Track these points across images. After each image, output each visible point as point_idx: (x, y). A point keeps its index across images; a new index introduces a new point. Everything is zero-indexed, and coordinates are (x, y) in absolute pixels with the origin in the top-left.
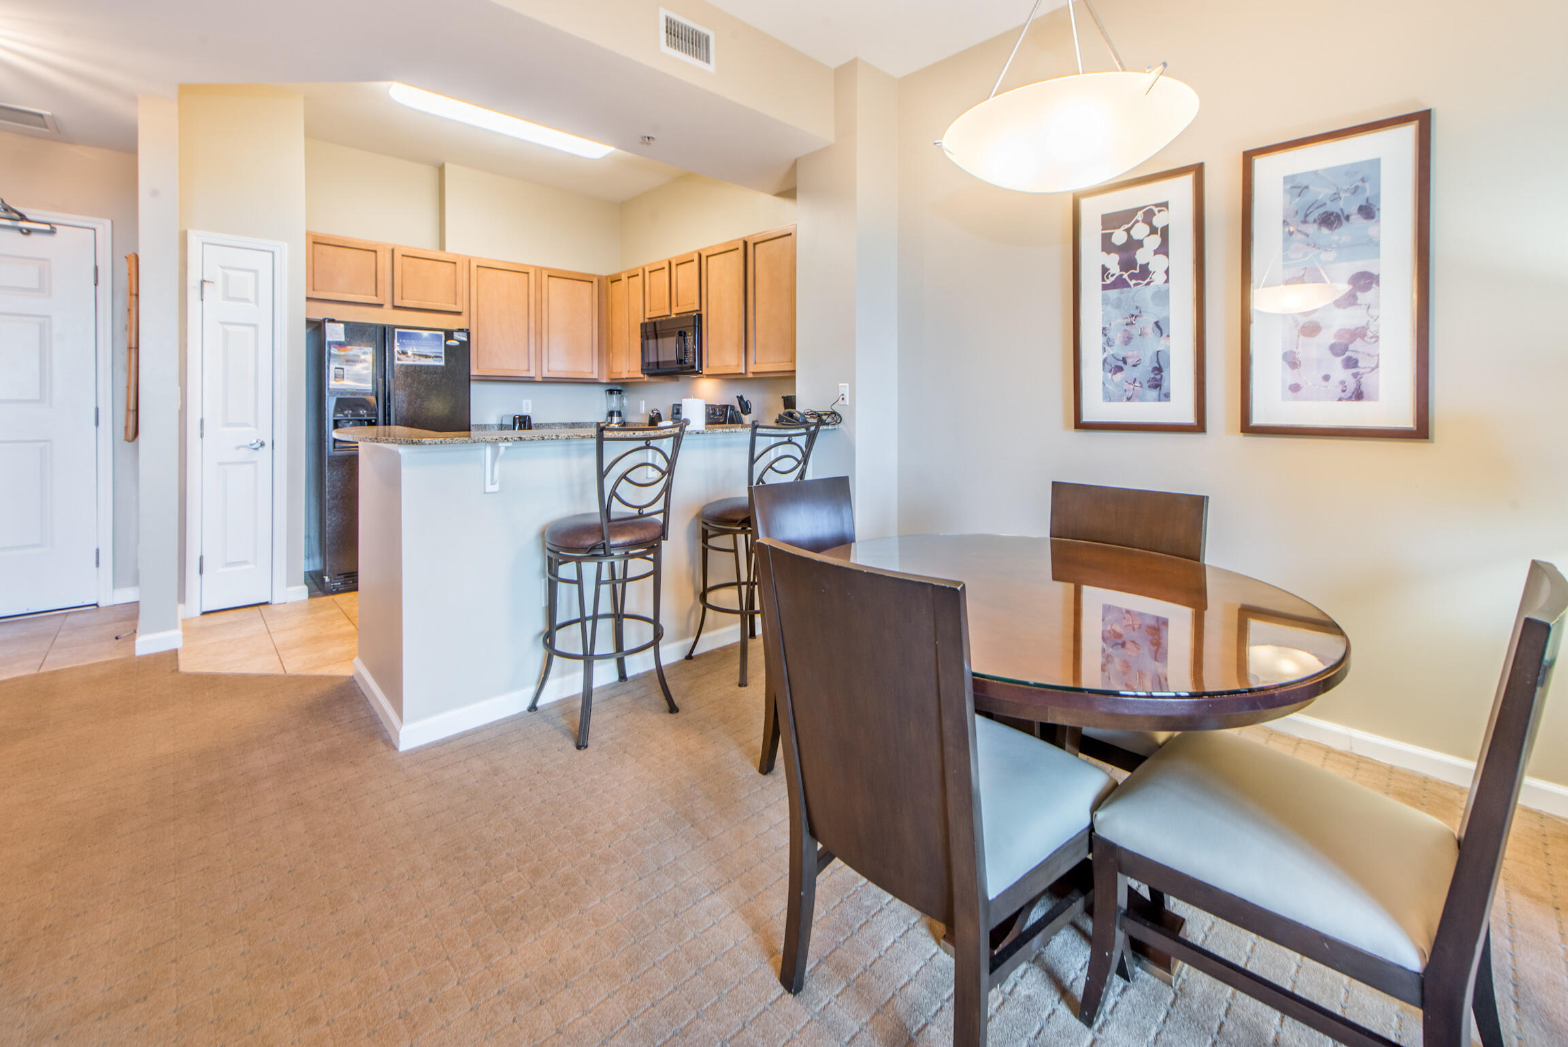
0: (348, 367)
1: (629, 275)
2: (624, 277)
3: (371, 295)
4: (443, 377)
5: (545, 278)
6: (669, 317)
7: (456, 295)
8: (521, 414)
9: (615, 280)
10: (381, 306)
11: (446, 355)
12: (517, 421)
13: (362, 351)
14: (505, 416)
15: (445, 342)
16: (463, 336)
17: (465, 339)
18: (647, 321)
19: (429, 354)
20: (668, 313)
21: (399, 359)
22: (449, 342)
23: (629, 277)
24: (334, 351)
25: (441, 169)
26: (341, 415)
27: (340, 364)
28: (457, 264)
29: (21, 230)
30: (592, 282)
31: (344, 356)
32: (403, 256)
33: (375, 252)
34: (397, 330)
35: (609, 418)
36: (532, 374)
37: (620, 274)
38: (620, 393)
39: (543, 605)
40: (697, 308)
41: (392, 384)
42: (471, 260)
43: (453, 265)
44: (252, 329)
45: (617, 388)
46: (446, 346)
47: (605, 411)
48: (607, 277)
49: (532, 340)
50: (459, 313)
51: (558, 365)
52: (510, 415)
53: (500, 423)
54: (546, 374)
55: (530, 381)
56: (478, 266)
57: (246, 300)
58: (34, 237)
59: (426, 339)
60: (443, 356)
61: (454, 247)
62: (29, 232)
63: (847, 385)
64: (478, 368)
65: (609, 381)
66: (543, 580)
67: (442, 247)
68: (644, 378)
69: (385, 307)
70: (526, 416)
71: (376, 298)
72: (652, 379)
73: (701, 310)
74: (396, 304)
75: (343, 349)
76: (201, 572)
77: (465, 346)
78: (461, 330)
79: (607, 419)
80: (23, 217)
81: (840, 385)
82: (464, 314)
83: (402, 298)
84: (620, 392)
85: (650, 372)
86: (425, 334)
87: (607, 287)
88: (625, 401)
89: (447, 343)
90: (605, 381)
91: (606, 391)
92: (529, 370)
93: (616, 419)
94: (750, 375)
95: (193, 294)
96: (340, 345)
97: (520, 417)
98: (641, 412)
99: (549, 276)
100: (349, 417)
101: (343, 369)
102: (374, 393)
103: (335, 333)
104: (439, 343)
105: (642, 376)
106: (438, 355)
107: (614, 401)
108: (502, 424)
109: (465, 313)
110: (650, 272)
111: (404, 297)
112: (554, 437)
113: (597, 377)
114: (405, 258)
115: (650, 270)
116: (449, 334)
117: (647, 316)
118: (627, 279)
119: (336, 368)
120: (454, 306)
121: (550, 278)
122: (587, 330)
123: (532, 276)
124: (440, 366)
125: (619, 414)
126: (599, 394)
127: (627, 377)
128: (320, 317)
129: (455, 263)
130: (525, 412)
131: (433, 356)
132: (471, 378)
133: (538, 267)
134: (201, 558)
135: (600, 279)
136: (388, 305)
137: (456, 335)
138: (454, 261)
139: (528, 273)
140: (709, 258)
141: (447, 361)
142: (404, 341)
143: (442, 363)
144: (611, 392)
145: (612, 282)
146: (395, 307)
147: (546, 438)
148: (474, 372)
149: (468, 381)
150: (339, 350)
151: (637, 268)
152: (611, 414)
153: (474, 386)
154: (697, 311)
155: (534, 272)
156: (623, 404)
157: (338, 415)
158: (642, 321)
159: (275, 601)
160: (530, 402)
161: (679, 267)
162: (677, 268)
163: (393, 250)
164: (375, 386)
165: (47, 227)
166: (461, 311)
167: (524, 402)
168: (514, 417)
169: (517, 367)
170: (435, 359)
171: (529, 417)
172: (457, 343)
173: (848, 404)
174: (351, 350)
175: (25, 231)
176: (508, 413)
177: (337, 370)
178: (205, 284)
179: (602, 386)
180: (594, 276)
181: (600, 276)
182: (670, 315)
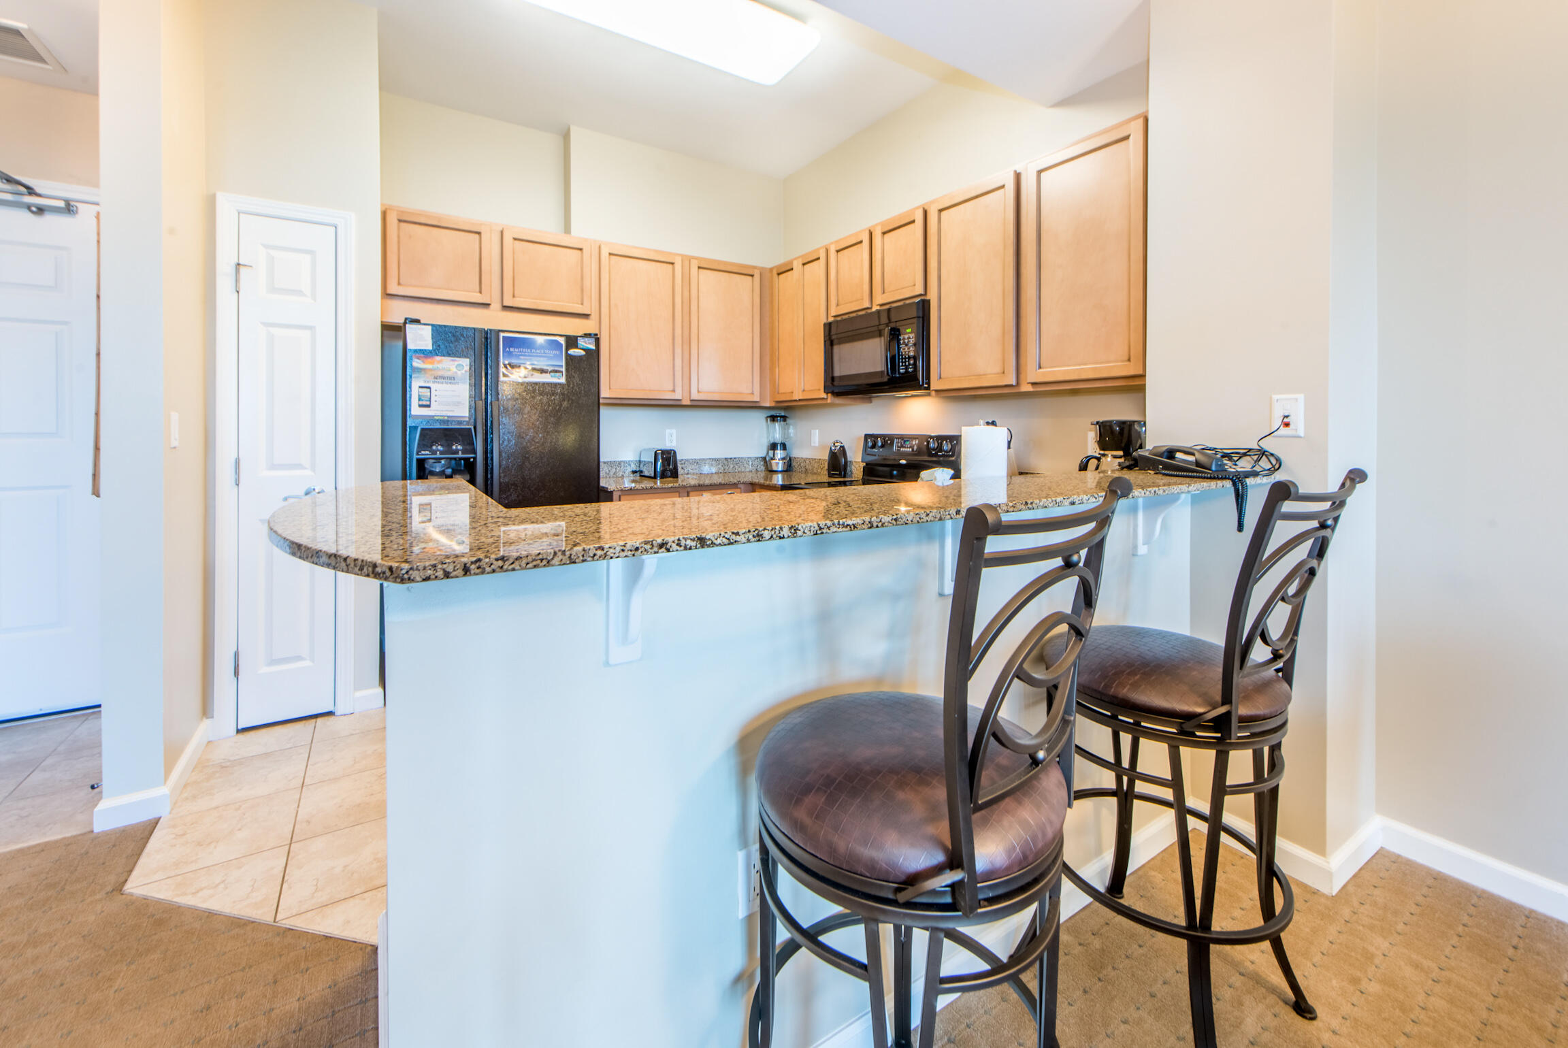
0: (437, 384)
1: (805, 262)
2: (797, 265)
3: (474, 292)
4: (564, 400)
5: (694, 270)
6: (869, 311)
7: (582, 290)
8: (663, 448)
9: (785, 270)
10: (487, 305)
11: (567, 370)
12: (660, 457)
13: (456, 363)
14: (644, 450)
15: (567, 349)
16: (590, 343)
17: (593, 347)
18: (831, 319)
19: (545, 368)
20: (867, 305)
21: (505, 375)
22: (571, 352)
23: (804, 264)
24: (417, 363)
25: (566, 137)
26: (428, 452)
27: (425, 381)
28: (584, 250)
29: (29, 207)
30: (752, 276)
31: (430, 370)
32: (515, 239)
33: (479, 233)
34: (502, 335)
35: (771, 452)
36: (678, 396)
37: (791, 262)
38: (785, 421)
39: (742, 913)
40: (920, 290)
41: (495, 408)
42: (602, 247)
43: (579, 251)
44: (307, 333)
45: (781, 412)
46: (567, 355)
47: (765, 443)
48: (771, 270)
49: (678, 351)
50: (586, 316)
51: (709, 384)
52: (649, 449)
53: (638, 459)
54: (695, 396)
55: (675, 405)
56: (610, 254)
57: (299, 293)
58: (48, 218)
59: (541, 347)
60: (564, 369)
61: (581, 230)
62: (41, 210)
63: (1301, 397)
64: (610, 388)
65: (773, 404)
66: (741, 855)
67: (567, 230)
68: (827, 399)
69: (491, 307)
70: (671, 450)
71: (479, 294)
72: (838, 400)
73: (925, 294)
74: (506, 304)
75: (429, 360)
76: (236, 673)
77: (593, 356)
78: (587, 335)
79: (768, 453)
80: (31, 191)
81: (1275, 397)
82: (592, 317)
83: (514, 296)
84: (784, 418)
85: (836, 391)
86: (540, 340)
87: (771, 282)
88: (791, 430)
89: (569, 352)
90: (768, 405)
91: (768, 417)
92: (674, 391)
93: (779, 453)
94: (1029, 388)
95: (224, 284)
96: (424, 354)
97: (663, 452)
98: (813, 445)
99: (699, 268)
100: (438, 455)
101: (429, 388)
102: (472, 420)
103: (419, 338)
104: (558, 352)
105: (824, 396)
106: (556, 369)
107: (777, 432)
108: (640, 461)
109: (594, 316)
110: (838, 251)
111: (516, 295)
112: (786, 532)
113: (758, 400)
114: (517, 242)
115: (838, 249)
116: (572, 341)
117: (833, 312)
118: (801, 266)
119: (420, 387)
120: (581, 306)
121: (700, 270)
122: (746, 338)
123: (678, 267)
124: (560, 384)
125: (784, 447)
126: (757, 421)
127: (801, 398)
128: (399, 320)
129: (581, 249)
130: (668, 445)
131: (550, 369)
132: (601, 401)
133: (686, 256)
134: (237, 655)
135: (763, 272)
136: (496, 305)
137: (581, 342)
138: (580, 247)
139: (673, 264)
140: (943, 213)
141: (568, 377)
142: (512, 350)
143: (563, 380)
144: (773, 418)
145: (779, 274)
146: (506, 308)
147: (767, 534)
148: (605, 393)
149: (597, 406)
150: (424, 362)
151: (818, 250)
152: (773, 447)
153: (604, 412)
154: (921, 295)
155: (680, 262)
156: (788, 433)
157: (423, 452)
158: (825, 321)
159: (339, 711)
160: (674, 431)
161: (886, 236)
162: (883, 238)
163: (502, 232)
164: (473, 411)
165: (62, 204)
166: (589, 313)
167: (668, 431)
168: (656, 453)
169: (661, 385)
170: (552, 374)
171: (675, 452)
172: (583, 353)
173: (1301, 433)
174: (439, 362)
175: (34, 209)
176: (647, 447)
177: (421, 390)
178: (242, 269)
179: (762, 411)
180: (755, 267)
181: (763, 268)
182: (871, 308)
